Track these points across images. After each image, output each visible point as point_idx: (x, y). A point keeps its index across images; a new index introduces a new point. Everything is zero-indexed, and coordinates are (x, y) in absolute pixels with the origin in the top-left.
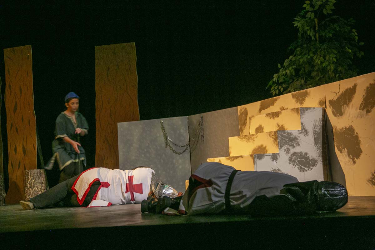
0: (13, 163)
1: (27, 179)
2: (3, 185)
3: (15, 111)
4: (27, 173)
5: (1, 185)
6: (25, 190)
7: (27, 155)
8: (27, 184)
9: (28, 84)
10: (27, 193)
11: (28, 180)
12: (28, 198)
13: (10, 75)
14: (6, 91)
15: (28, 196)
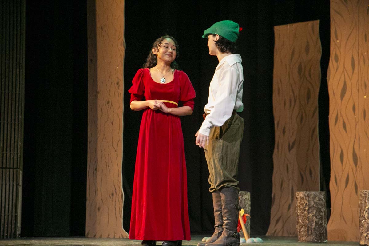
0: (337, 177)
1: (363, 205)
2: (324, 210)
3: (342, 96)
4: (363, 195)
5: (322, 210)
6: (360, 221)
7: (359, 166)
8: (363, 213)
9: (365, 53)
10: (363, 226)
11: (365, 207)
12: (365, 235)
13: (337, 40)
14: (330, 64)
15: (366, 232)
